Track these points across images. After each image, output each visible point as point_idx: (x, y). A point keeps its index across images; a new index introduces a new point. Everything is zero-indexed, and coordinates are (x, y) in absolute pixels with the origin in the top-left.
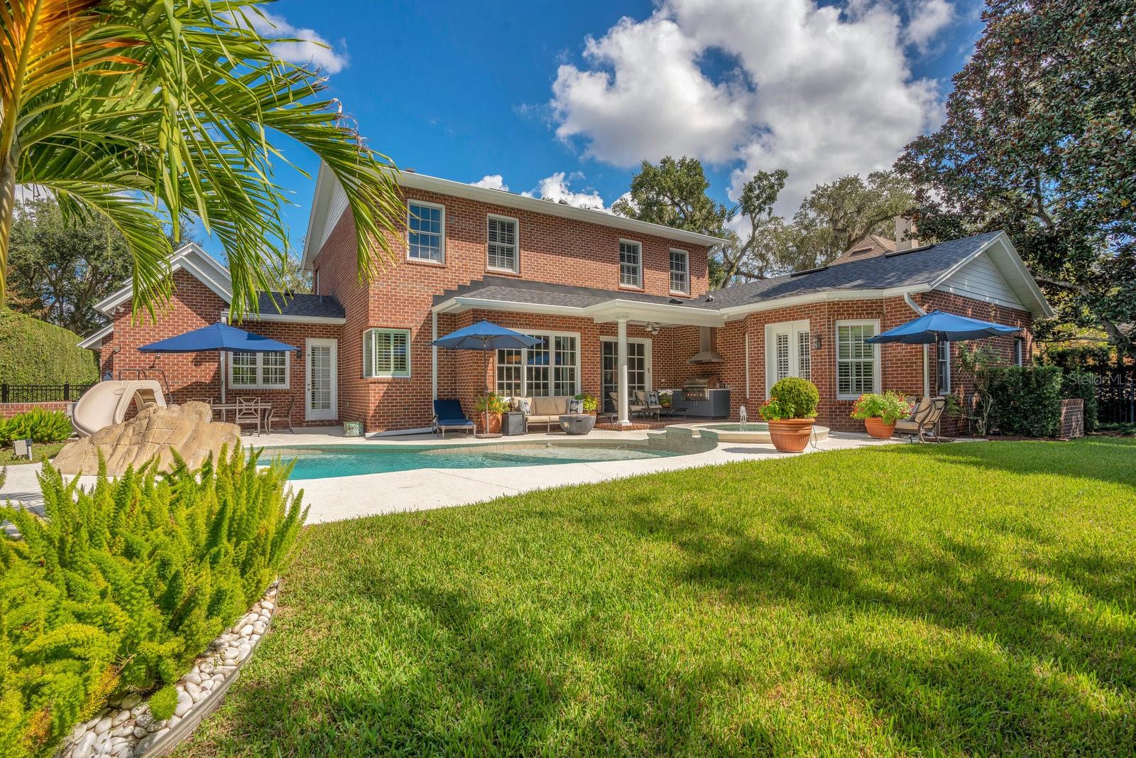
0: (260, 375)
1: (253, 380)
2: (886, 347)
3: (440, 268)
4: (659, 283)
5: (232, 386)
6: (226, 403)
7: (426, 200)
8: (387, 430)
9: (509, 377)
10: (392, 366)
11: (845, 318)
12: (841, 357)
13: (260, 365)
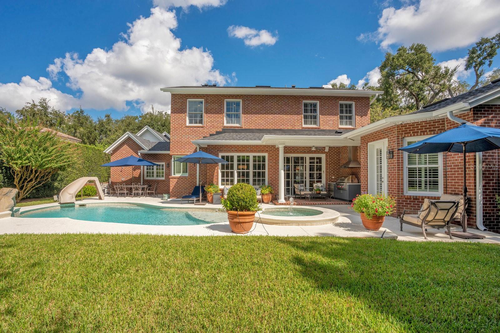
0: (155, 174)
1: (153, 176)
2: (446, 156)
3: (202, 127)
4: (331, 122)
5: (146, 178)
6: (143, 185)
7: (195, 98)
8: (177, 198)
9: (227, 176)
10: (182, 171)
11: (411, 136)
12: (409, 164)
13: (155, 170)
